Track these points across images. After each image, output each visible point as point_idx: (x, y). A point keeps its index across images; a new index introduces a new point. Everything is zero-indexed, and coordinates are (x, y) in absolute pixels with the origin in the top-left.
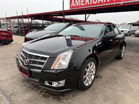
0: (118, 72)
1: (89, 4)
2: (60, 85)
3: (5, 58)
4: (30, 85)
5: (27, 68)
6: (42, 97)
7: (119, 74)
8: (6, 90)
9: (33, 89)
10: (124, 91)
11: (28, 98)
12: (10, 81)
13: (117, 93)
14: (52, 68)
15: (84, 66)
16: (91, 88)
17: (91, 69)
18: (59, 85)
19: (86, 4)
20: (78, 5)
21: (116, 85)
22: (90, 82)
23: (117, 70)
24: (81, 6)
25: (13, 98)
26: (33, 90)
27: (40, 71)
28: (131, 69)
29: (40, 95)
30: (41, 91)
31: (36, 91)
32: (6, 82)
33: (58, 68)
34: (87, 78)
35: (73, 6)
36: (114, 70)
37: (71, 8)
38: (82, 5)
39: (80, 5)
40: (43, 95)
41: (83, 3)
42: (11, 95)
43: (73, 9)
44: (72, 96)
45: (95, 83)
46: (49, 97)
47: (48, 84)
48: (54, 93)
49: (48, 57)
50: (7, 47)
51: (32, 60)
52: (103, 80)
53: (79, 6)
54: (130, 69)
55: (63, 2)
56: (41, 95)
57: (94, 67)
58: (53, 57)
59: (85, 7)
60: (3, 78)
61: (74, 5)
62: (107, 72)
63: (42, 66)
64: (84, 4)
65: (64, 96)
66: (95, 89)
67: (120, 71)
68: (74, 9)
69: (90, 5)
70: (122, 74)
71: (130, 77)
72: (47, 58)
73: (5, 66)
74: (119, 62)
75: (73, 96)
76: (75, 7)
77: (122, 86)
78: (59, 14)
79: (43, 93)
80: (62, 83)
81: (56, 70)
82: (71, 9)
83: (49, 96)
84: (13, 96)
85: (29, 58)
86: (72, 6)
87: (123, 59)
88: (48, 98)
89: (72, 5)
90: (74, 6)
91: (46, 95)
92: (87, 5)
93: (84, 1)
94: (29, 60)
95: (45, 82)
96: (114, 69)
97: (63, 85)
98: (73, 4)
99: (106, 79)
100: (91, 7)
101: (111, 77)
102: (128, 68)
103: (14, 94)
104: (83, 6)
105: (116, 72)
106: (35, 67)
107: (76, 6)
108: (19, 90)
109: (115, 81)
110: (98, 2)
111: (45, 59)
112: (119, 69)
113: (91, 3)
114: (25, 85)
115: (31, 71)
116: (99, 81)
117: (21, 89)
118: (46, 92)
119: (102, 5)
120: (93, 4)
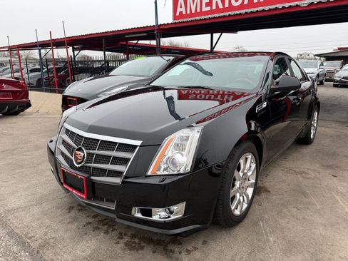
0: (309, 176)
1: (221, 6)
2: (173, 217)
3: (13, 150)
4: (90, 220)
5: (81, 175)
6: (124, 250)
7: (311, 181)
8: (26, 235)
9: (97, 228)
10: (332, 226)
11: (88, 252)
12: (36, 211)
13: (313, 230)
14: (149, 173)
16: (246, 221)
17: (246, 171)
18: (169, 217)
19: (214, 8)
20: (193, 11)
21: (308, 208)
22: (245, 206)
23: (303, 172)
24: (202, 13)
25: (49, 254)
26: (97, 232)
27: (118, 180)
28: (340, 168)
29: (118, 243)
30: (120, 233)
31: (106, 232)
32: (24, 212)
33: (166, 173)
34: (238, 195)
35: (181, 13)
36: (297, 173)
37: (175, 17)
38: (205, 9)
39: (198, 11)
40: (126, 244)
41: (207, 5)
42: (42, 246)
43: (180, 21)
44: (200, 242)
45: (255, 207)
46: (142, 248)
47: (139, 215)
48: (155, 238)
49: (138, 143)
50: (15, 123)
51: (96, 152)
52: (274, 197)
53: (196, 14)
54: (337, 167)
55: (156, 3)
56: (121, 245)
57: (254, 166)
58: (152, 145)
59: (213, 16)
60: (14, 202)
61: (183, 9)
62: (280, 178)
63: (124, 169)
64: (209, 8)
65: (181, 244)
66: (256, 223)
67: (312, 174)
68: (185, 20)
69: (224, 10)
70: (318, 182)
71: (341, 188)
72: (137, 146)
73: (17, 171)
74: (307, 150)
75: (204, 243)
76: (187, 16)
77: (325, 212)
78: (145, 34)
79: (126, 239)
80: (178, 210)
81: (162, 178)
82: (177, 21)
83: (143, 244)
84: (48, 250)
85: (86, 149)
86: (178, 14)
88: (140, 251)
89: (179, 10)
90: (184, 13)
91: (134, 245)
92: (218, 10)
94: (88, 153)
96: (296, 170)
97: (181, 216)
98: (181, 7)
99: (281, 196)
100: (227, 14)
101: (293, 190)
102: (330, 167)
103: (48, 244)
104: (207, 13)
105: (304, 177)
106: (104, 170)
107: (188, 12)
108: (60, 233)
109: (305, 200)
110: (246, 2)
111: (131, 148)
112: (308, 169)
113: (227, 5)
114: (75, 219)
115: (93, 183)
116: (265, 202)
117: (67, 230)
118: (133, 236)
119: (254, 10)
120: (231, 8)
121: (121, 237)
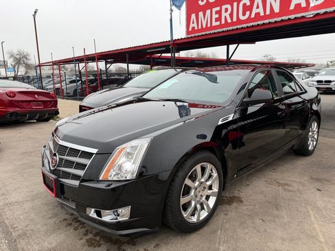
0: (290, 188)
1: (229, 21)
2: (120, 219)
3: (31, 153)
4: (67, 217)
5: (53, 177)
6: (84, 245)
7: (291, 194)
8: (12, 225)
9: (70, 225)
10: (292, 240)
11: (54, 245)
12: (27, 206)
13: (269, 244)
14: (101, 179)
15: (181, 174)
17: (203, 180)
18: (117, 219)
19: (223, 22)
20: (204, 26)
21: (274, 221)
22: (205, 214)
23: (287, 185)
24: (212, 28)
25: (22, 244)
26: (68, 228)
27: (76, 183)
28: (329, 181)
29: (81, 239)
30: (87, 231)
31: (76, 229)
32: (18, 206)
33: (115, 179)
34: (193, 203)
35: (193, 28)
36: (279, 184)
37: (188, 32)
38: (215, 24)
39: (209, 25)
40: (87, 241)
41: (217, 20)
42: (20, 236)
43: (193, 35)
46: (99, 245)
47: (95, 216)
49: (94, 151)
51: (65, 157)
52: (245, 208)
53: (207, 29)
54: (326, 180)
55: (171, 20)
56: (83, 241)
57: (215, 174)
58: (106, 152)
59: (222, 30)
60: (14, 197)
61: (195, 25)
62: (257, 190)
63: (81, 173)
64: (218, 23)
67: (295, 186)
68: (197, 35)
69: (233, 24)
70: (298, 195)
71: (320, 204)
72: (93, 154)
73: (27, 170)
74: (302, 162)
75: (157, 245)
76: (199, 31)
77: (290, 226)
78: (164, 49)
79: (90, 236)
80: (124, 213)
81: (109, 183)
82: (189, 36)
83: (102, 242)
84: (23, 239)
85: (60, 155)
86: (190, 29)
87: (313, 155)
88: (96, 248)
89: (191, 25)
90: (196, 28)
91: (93, 242)
92: (227, 24)
93: (217, 16)
94: (60, 158)
95: (88, 209)
96: (280, 181)
97: (127, 218)
98: (193, 23)
99: (252, 208)
100: (235, 27)
101: (268, 202)
102: (318, 180)
103: (26, 235)
104: (216, 27)
105: (285, 190)
106: (69, 174)
107: (200, 27)
108: (39, 226)
109: (275, 212)
110: (253, 16)
111: (88, 155)
112: (294, 181)
113: (235, 19)
114: (56, 215)
115: (62, 186)
116: (232, 211)
117: (45, 224)
118: (96, 234)
119: (260, 22)
120: (239, 21)
121: (86, 234)
